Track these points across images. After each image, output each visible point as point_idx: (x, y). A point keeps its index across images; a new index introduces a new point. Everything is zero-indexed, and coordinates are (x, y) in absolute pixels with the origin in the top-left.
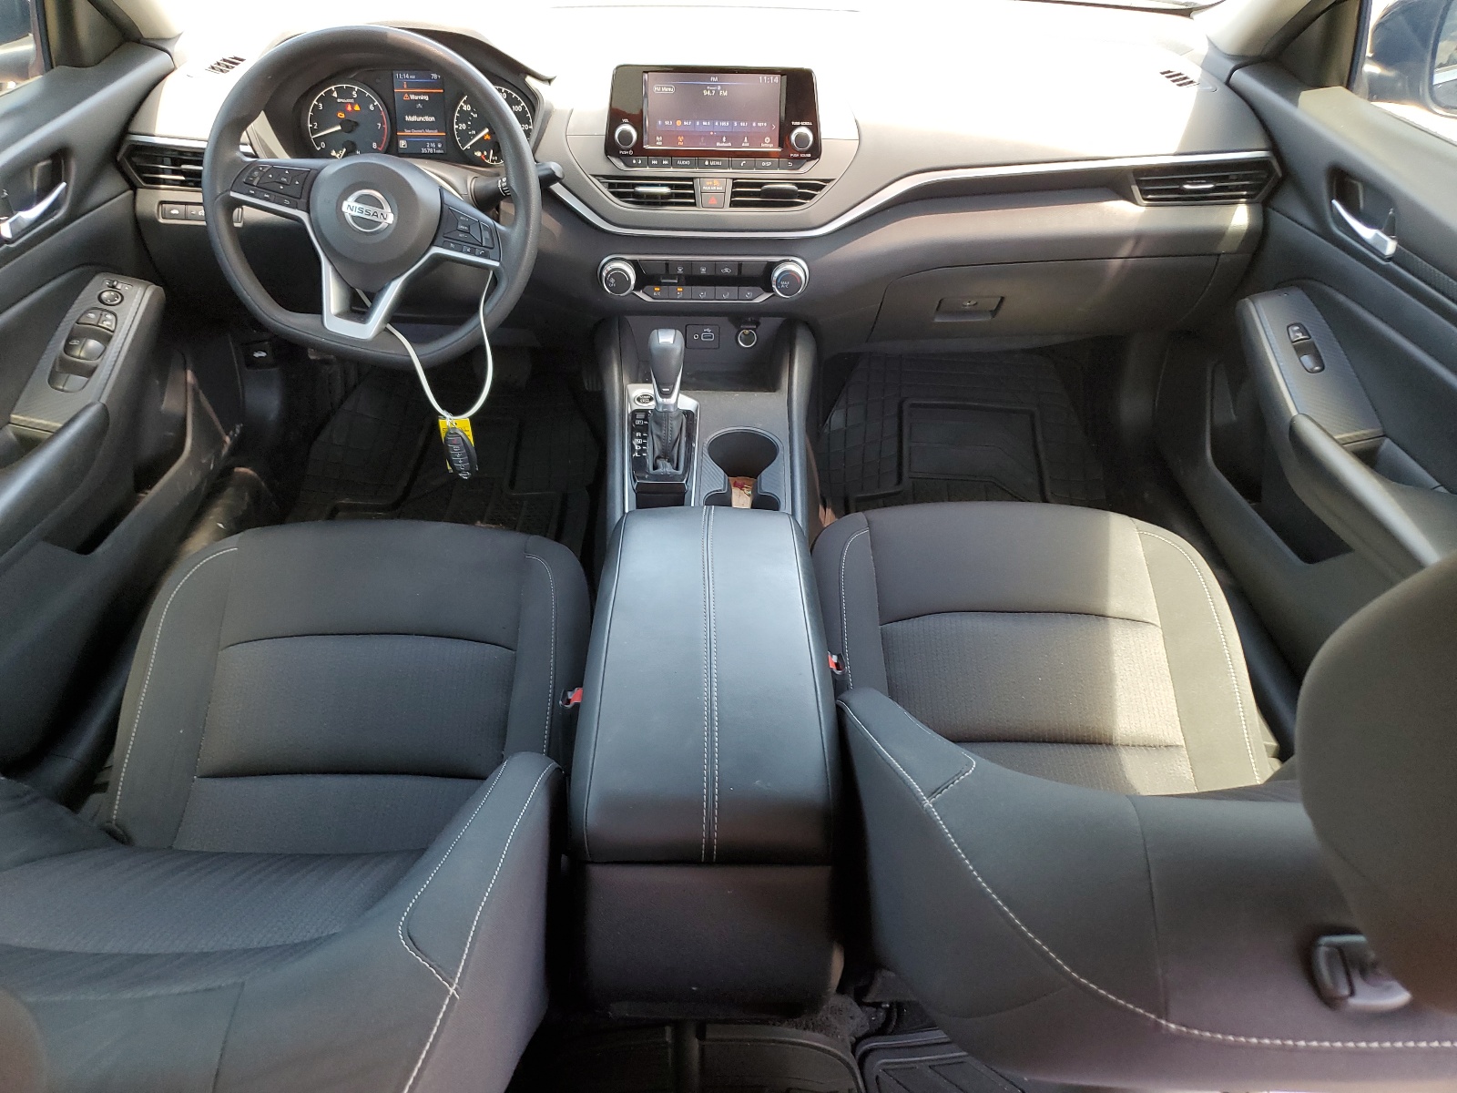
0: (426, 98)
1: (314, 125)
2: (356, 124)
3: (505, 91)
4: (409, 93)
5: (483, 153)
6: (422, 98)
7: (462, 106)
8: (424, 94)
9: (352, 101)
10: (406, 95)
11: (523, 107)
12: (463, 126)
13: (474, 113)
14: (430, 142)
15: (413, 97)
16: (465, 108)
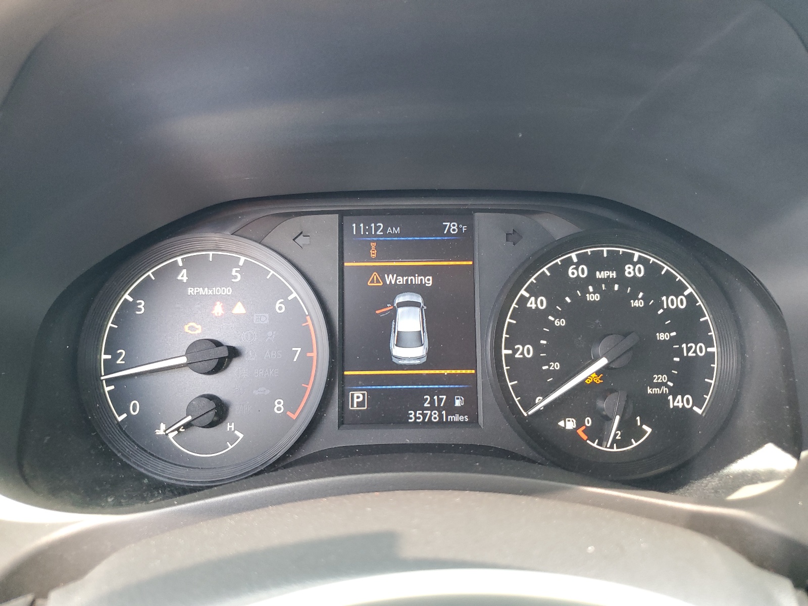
0: (428, 281)
1: (116, 356)
2: (234, 353)
3: (641, 260)
4: (383, 271)
5: (580, 424)
6: (417, 280)
7: (524, 300)
8: (423, 271)
9: (228, 291)
10: (375, 275)
11: (690, 297)
12: (526, 351)
13: (558, 316)
14: (431, 392)
15: (390, 279)
16: (531, 304)
